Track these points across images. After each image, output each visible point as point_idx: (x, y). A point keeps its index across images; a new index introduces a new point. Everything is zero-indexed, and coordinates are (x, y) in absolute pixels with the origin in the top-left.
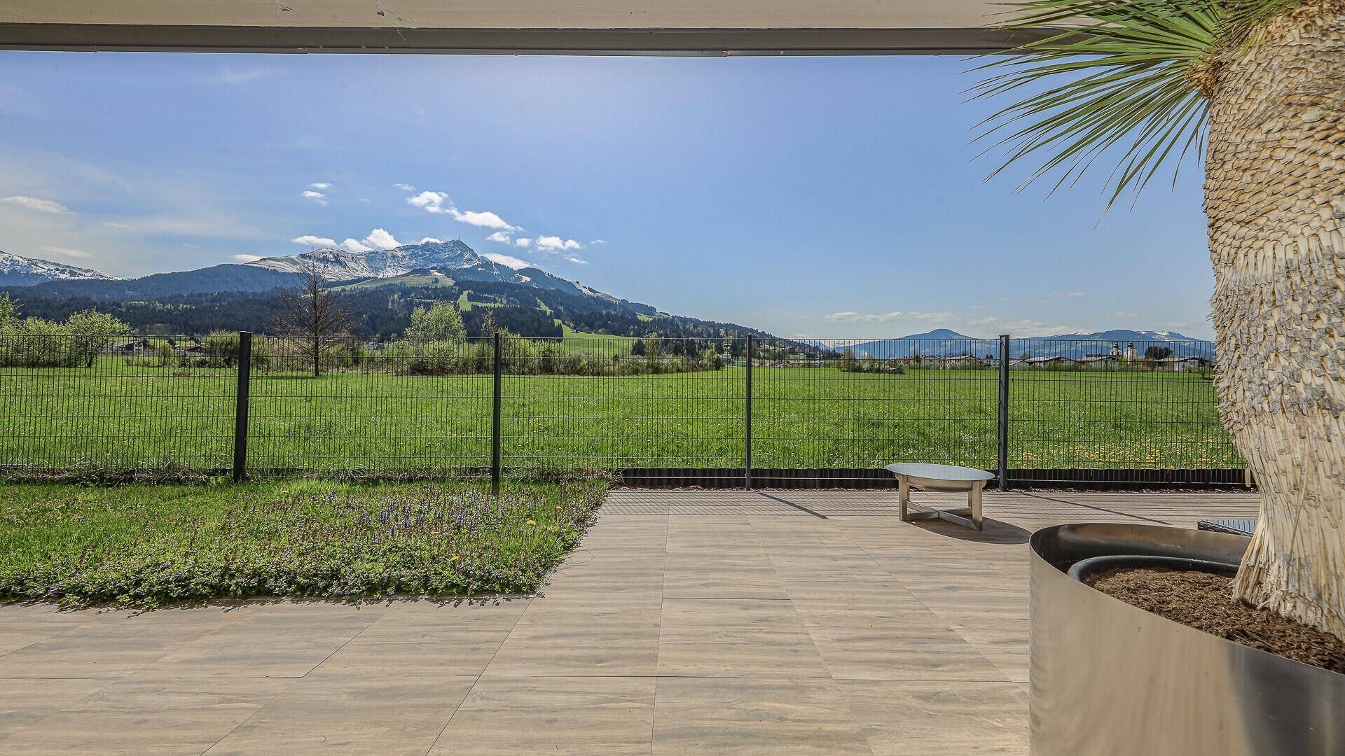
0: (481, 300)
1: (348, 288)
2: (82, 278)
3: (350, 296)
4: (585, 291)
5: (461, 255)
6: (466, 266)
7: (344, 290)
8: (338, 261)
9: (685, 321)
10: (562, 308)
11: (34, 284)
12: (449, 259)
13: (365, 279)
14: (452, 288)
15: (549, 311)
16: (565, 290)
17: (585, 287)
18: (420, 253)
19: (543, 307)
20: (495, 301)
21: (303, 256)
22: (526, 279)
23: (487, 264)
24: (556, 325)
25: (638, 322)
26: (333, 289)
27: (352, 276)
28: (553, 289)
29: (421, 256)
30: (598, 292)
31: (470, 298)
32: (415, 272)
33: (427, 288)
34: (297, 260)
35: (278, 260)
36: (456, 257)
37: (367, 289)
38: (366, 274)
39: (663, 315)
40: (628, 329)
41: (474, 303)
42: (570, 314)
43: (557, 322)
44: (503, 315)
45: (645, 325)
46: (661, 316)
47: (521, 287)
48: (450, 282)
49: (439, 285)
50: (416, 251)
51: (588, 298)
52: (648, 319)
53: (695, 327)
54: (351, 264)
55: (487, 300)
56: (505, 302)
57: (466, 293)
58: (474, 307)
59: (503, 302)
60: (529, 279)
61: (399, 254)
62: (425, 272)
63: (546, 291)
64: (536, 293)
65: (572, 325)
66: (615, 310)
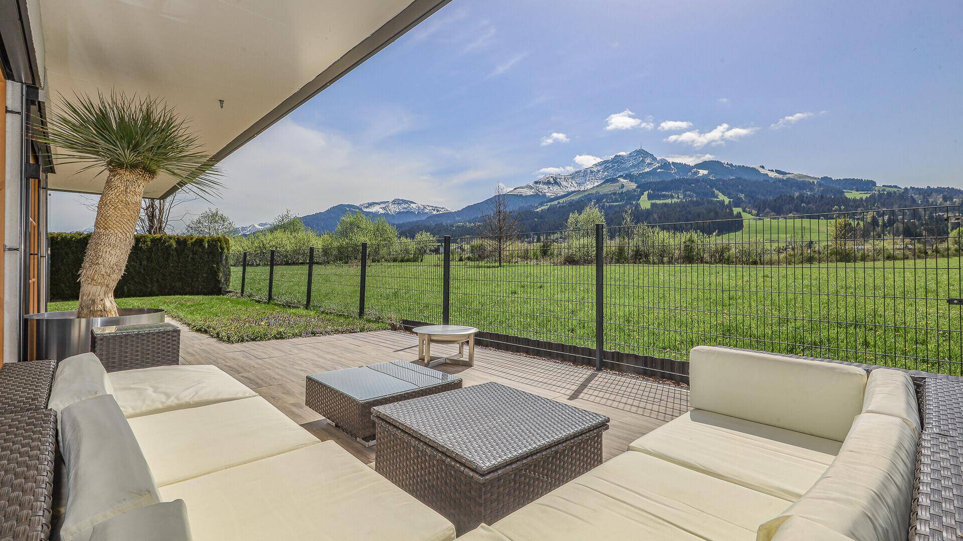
0: (659, 197)
1: (561, 201)
2: (441, 212)
3: (563, 206)
4: (772, 175)
5: (643, 161)
6: (647, 170)
7: (559, 203)
8: (556, 183)
9: (927, 193)
10: (742, 196)
11: (424, 218)
12: (634, 166)
13: (573, 192)
14: (635, 191)
15: (727, 200)
16: (746, 177)
17: (772, 171)
18: (611, 166)
19: (721, 197)
20: (672, 197)
21: (536, 183)
22: (703, 172)
23: (665, 165)
24: (735, 213)
25: (846, 201)
26: (553, 203)
27: (564, 192)
28: (732, 178)
29: (611, 168)
30: (789, 173)
31: (650, 197)
32: (607, 181)
33: (615, 194)
34: (533, 186)
35: (522, 188)
36: (639, 164)
37: (573, 200)
38: (573, 189)
39: (888, 189)
40: (830, 210)
41: (654, 201)
42: (752, 201)
43: (736, 210)
44: (678, 209)
45: (857, 203)
46: (884, 190)
47: (697, 181)
48: (633, 186)
49: (624, 190)
50: (608, 165)
51: (775, 182)
52: (866, 195)
53: (945, 199)
54: (564, 183)
55: (665, 197)
56: (681, 197)
57: (646, 193)
58: (653, 205)
59: (680, 197)
60: (706, 172)
61: (595, 169)
62: (614, 180)
63: (724, 181)
64: (713, 184)
65: (754, 212)
66: (811, 189)
